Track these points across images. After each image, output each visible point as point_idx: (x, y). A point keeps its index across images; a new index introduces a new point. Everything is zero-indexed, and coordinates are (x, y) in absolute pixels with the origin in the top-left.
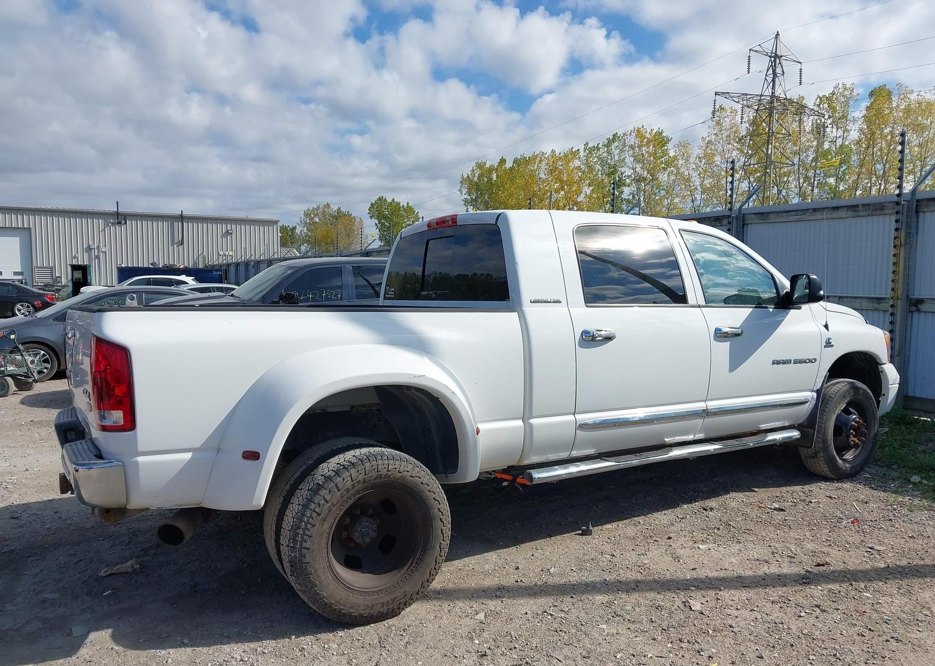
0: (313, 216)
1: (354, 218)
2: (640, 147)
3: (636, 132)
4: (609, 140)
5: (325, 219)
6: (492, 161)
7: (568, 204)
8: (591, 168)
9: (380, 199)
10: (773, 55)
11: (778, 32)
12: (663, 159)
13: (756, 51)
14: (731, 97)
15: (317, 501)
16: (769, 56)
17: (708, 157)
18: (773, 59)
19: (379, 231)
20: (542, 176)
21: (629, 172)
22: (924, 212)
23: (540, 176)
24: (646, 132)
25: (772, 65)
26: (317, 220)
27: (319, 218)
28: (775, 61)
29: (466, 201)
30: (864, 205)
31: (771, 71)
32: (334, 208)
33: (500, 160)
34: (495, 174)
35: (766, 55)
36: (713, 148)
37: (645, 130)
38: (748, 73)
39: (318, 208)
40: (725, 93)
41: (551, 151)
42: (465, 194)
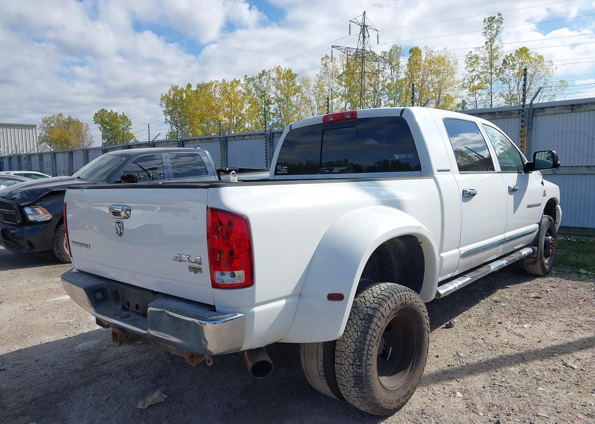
0: (49, 122)
1: (82, 123)
2: (279, 79)
3: (276, 69)
4: (260, 74)
5: (59, 124)
6: (182, 85)
7: (235, 115)
8: (249, 92)
9: (102, 110)
10: (363, 25)
11: (365, 11)
12: (293, 87)
13: (353, 22)
14: (341, 49)
15: (372, 328)
16: (361, 26)
17: (320, 86)
18: (362, 27)
19: (102, 132)
20: (217, 96)
21: (273, 95)
22: (536, 116)
23: (216, 96)
24: (282, 70)
25: (362, 31)
26: (53, 125)
27: (54, 124)
28: (364, 29)
29: (165, 111)
30: (498, 112)
31: (362, 35)
32: (66, 117)
33: (188, 85)
34: (185, 94)
35: (359, 25)
36: (323, 81)
37: (281, 69)
38: (350, 35)
39: (53, 117)
40: (337, 46)
41: (222, 80)
42: (164, 107)
